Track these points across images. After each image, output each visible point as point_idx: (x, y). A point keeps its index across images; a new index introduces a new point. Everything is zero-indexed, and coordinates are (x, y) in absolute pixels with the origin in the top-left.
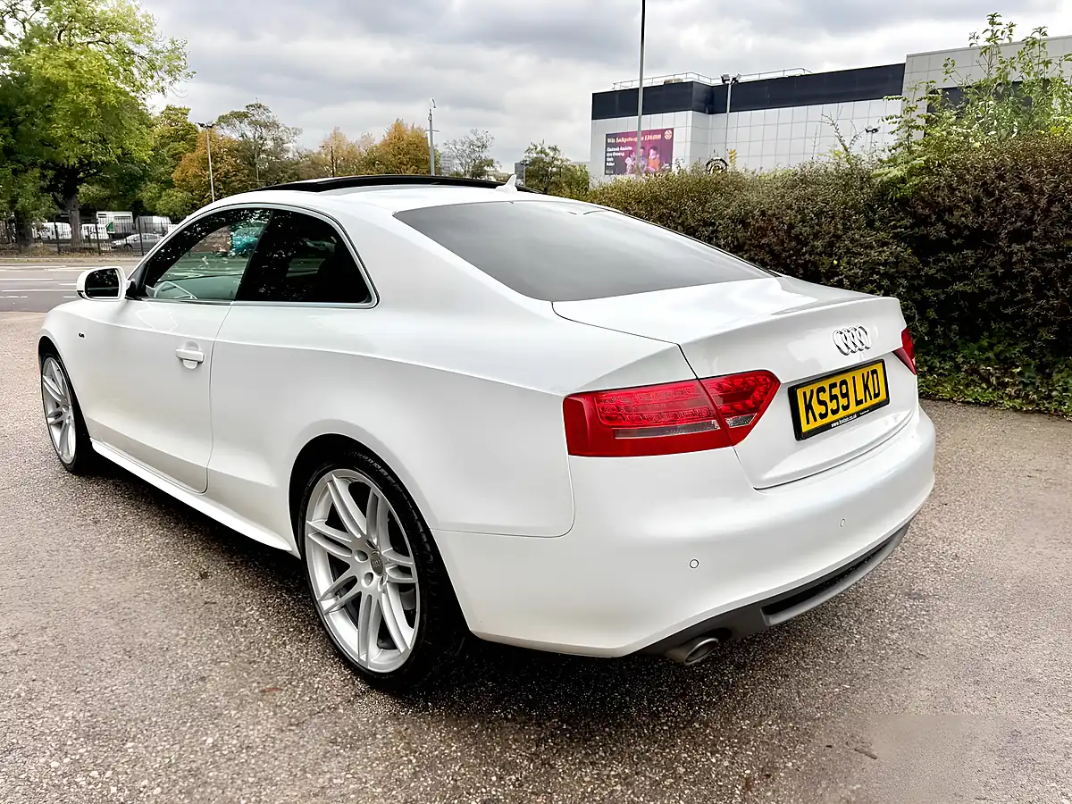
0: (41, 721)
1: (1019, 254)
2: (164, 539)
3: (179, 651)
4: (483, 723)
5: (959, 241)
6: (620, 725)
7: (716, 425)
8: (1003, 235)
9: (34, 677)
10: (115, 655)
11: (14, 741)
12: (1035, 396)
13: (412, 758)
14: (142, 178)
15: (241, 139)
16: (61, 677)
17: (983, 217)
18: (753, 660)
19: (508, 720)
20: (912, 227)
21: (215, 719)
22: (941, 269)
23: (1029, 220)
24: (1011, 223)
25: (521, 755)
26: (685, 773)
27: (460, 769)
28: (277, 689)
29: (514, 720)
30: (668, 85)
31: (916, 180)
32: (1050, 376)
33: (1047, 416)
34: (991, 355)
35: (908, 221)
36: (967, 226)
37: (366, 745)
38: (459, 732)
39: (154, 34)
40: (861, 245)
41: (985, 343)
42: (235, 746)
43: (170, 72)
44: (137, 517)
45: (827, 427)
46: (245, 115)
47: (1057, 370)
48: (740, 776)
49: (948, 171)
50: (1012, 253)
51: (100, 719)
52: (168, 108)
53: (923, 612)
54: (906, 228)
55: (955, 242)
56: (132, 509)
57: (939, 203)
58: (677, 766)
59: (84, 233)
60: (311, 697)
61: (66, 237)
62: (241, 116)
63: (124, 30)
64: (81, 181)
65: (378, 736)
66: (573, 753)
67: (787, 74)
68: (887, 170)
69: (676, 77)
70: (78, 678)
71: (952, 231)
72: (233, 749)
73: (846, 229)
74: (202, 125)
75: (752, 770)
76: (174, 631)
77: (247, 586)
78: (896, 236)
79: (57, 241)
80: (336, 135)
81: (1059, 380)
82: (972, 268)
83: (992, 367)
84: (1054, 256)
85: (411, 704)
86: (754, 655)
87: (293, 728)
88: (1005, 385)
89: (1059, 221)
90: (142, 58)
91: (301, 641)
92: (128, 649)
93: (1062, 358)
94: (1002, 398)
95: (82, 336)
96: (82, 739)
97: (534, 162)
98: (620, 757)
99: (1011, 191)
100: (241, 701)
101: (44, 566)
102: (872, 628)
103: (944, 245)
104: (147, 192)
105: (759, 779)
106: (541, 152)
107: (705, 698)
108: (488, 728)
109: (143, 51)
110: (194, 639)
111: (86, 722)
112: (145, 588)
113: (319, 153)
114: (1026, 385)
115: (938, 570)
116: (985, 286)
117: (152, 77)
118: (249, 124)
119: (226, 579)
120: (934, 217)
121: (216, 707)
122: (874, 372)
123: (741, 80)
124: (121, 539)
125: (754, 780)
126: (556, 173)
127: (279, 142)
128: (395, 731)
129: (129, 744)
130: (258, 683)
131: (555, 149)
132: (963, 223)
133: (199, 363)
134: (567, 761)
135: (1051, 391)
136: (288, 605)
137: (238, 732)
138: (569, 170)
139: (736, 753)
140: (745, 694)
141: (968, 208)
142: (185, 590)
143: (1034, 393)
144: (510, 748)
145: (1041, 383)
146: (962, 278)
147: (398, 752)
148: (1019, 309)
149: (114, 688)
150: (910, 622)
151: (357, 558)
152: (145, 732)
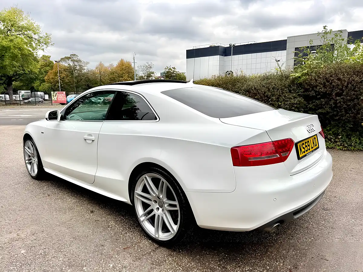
0: (52, 262)
1: (339, 100)
2: (74, 200)
3: (92, 237)
4: (200, 255)
5: (319, 96)
6: (244, 254)
7: (278, 156)
8: (334, 94)
9: (45, 248)
10: (70, 239)
11: (45, 269)
12: (346, 145)
13: (180, 268)
14: (35, 79)
15: (68, 66)
16: (54, 247)
17: (327, 89)
18: (280, 232)
19: (208, 254)
20: (304, 92)
21: (111, 258)
22: (314, 105)
23: (341, 90)
24: (336, 91)
25: (215, 265)
26: (270, 268)
27: (197, 271)
28: (128, 248)
29: (209, 254)
30: (211, 47)
31: (304, 77)
32: (350, 139)
33: (351, 151)
34: (331, 132)
35: (302, 90)
36: (322, 92)
37: (164, 264)
38: (193, 259)
39: (40, 31)
40: (288, 98)
41: (328, 129)
42: (120, 267)
43: (45, 44)
44: (63, 193)
45: (305, 156)
46: (70, 58)
47: (352, 136)
48: (287, 268)
49: (314, 74)
50: (337, 100)
51: (72, 260)
52: (43, 56)
53: (330, 215)
54: (302, 92)
55: (318, 97)
56: (60, 191)
57: (312, 84)
58: (266, 266)
59: (14, 98)
60: (140, 250)
61: (7, 99)
62: (68, 58)
63: (30, 30)
64: (14, 80)
65: (167, 261)
66: (232, 264)
67: (249, 43)
68: (295, 74)
69: (214, 44)
70: (60, 247)
71: (317, 93)
72: (120, 268)
73: (282, 93)
74: (56, 61)
75: (290, 266)
76: (88, 230)
77: (108, 215)
78: (299, 95)
79: (5, 101)
80: (101, 64)
81: (353, 140)
82: (324, 105)
83: (332, 136)
84: (350, 100)
85: (174, 251)
86: (281, 230)
87: (138, 260)
88: (337, 142)
89: (351, 90)
90: (36, 39)
91: (131, 232)
92: (74, 237)
93: (354, 133)
94: (336, 146)
95: (43, 133)
96: (68, 267)
97: (168, 72)
98: (247, 264)
99: (335, 80)
100: (118, 252)
101: (36, 211)
102: (315, 220)
103: (314, 98)
104: (36, 84)
105: (294, 269)
106: (170, 69)
107: (269, 244)
108: (202, 257)
109: (36, 37)
110: (95, 233)
111: (67, 261)
112: (73, 217)
113: (95, 70)
114: (343, 142)
115: (330, 201)
116: (328, 110)
117: (39, 46)
118: (71, 61)
119: (100, 213)
120: (311, 89)
121: (110, 255)
122: (315, 138)
123: (236, 45)
124: (59, 201)
125: (292, 269)
126: (175, 76)
127: (81, 67)
128: (172, 259)
129: (84, 268)
130: (122, 246)
131: (174, 68)
132: (320, 91)
133: (93, 141)
134: (231, 266)
135: (352, 143)
136: (124, 220)
137: (120, 262)
138: (179, 75)
139: (284, 261)
140: (281, 242)
141: (322, 86)
142: (87, 217)
143: (346, 144)
144: (211, 263)
145: (348, 141)
146: (321, 108)
147: (175, 266)
148: (340, 117)
149: (73, 250)
150: (327, 218)
151: (153, 203)
152: (88, 264)
